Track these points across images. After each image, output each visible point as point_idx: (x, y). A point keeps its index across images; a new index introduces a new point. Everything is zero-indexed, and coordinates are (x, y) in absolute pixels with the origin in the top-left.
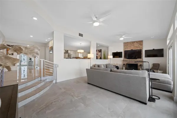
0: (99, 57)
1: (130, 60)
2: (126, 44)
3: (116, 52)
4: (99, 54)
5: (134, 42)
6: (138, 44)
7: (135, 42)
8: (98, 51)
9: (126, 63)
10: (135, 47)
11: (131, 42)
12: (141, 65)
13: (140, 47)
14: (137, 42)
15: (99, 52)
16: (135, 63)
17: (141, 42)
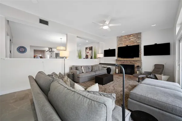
0: (89, 57)
1: (125, 59)
2: (120, 38)
3: (108, 49)
4: (90, 52)
5: (129, 36)
6: (134, 38)
7: (131, 35)
8: (89, 48)
9: (121, 64)
10: (130, 42)
11: (126, 36)
12: (138, 66)
13: (138, 42)
14: (134, 35)
15: (90, 50)
16: (131, 64)
17: (138, 35)
